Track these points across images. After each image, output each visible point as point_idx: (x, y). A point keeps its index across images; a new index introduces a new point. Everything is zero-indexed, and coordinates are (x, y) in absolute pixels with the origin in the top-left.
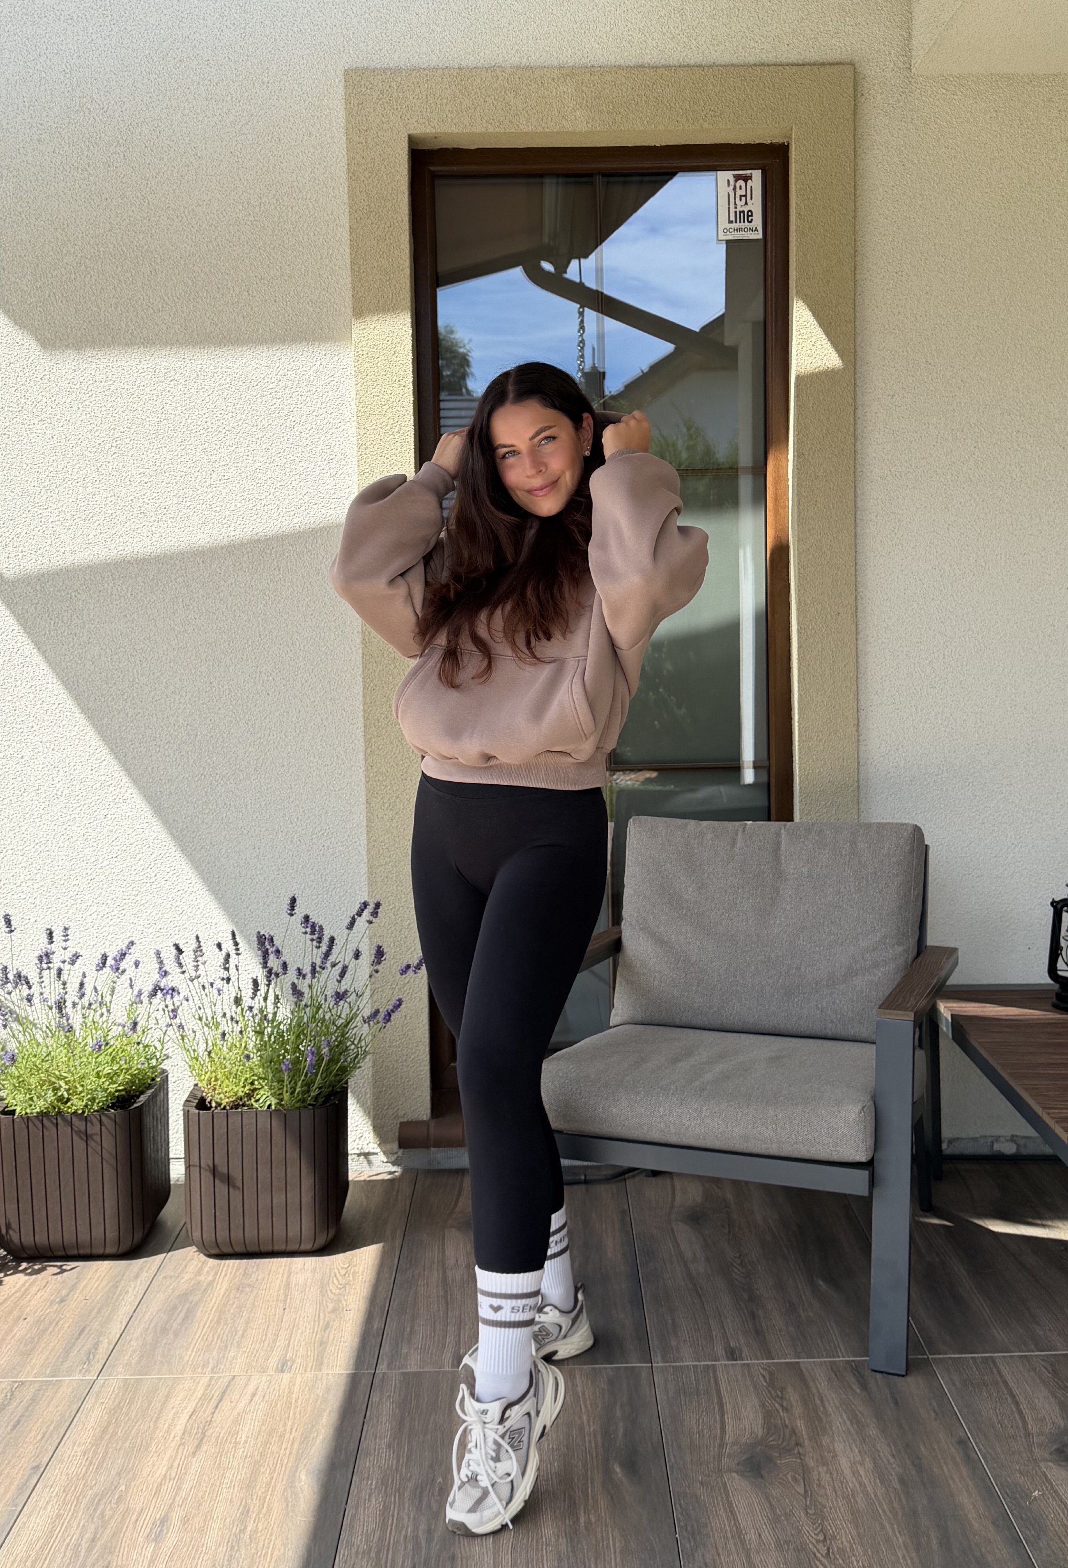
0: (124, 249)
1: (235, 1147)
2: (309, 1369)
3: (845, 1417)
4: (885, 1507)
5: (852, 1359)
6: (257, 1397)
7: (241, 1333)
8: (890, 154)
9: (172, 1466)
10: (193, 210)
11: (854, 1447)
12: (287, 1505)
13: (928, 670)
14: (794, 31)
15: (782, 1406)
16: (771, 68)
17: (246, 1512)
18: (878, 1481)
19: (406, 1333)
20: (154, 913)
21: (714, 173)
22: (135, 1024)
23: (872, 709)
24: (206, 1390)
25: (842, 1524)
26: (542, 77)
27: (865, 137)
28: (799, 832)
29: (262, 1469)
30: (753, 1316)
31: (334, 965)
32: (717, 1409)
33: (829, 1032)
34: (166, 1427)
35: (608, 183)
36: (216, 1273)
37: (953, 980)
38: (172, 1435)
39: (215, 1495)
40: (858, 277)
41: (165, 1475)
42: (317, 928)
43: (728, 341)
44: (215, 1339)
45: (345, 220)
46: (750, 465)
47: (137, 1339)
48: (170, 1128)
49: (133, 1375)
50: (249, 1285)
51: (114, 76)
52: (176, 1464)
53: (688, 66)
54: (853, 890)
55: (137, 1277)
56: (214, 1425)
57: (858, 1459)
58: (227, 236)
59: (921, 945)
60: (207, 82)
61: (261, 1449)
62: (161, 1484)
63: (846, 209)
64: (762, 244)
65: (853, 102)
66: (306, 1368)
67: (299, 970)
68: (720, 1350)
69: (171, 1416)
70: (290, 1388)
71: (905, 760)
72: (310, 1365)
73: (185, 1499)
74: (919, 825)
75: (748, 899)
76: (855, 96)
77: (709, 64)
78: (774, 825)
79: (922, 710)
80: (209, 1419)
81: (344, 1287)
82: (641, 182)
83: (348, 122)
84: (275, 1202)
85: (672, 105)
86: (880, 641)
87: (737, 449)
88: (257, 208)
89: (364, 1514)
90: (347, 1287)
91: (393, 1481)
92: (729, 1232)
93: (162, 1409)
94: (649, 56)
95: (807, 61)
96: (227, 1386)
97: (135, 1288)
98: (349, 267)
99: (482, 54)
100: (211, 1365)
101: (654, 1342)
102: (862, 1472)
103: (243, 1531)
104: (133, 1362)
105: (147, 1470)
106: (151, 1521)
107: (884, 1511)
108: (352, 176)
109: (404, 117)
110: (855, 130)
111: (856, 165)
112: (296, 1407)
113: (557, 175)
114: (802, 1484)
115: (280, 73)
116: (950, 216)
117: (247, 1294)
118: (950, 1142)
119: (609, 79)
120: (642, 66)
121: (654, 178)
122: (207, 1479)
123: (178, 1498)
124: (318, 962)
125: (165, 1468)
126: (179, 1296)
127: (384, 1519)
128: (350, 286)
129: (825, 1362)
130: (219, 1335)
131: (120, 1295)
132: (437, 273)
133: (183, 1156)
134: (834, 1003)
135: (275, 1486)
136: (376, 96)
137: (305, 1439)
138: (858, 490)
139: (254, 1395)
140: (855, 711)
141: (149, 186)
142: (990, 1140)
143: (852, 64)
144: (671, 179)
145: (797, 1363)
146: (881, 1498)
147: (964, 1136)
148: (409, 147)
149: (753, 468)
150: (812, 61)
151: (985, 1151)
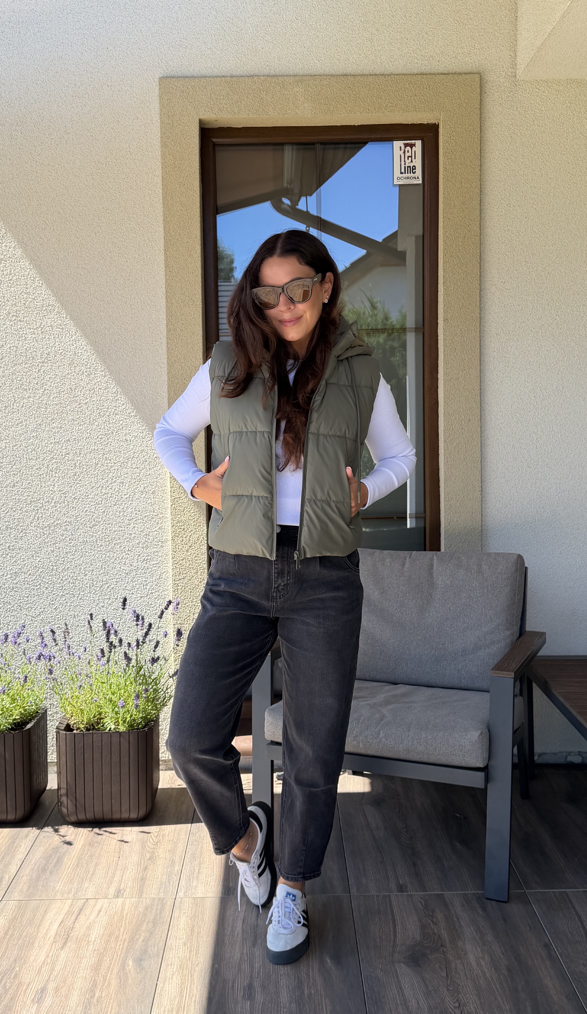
0: (21, 191)
1: (88, 755)
2: (134, 896)
3: (472, 929)
4: (498, 986)
5: (477, 892)
6: (101, 913)
7: (91, 872)
8: (503, 130)
9: (48, 955)
10: (64, 166)
11: (478, 948)
12: (121, 981)
13: (526, 457)
14: (442, 53)
15: (433, 921)
16: (428, 76)
17: (95, 984)
18: (493, 970)
19: (195, 873)
20: (39, 607)
21: (391, 142)
22: (26, 677)
23: (491, 481)
24: (70, 908)
25: (470, 997)
26: (283, 82)
27: (487, 120)
28: (445, 558)
29: (105, 958)
30: (414, 865)
31: (150, 641)
32: (391, 922)
33: (462, 685)
34: (45, 931)
35: (324, 149)
36: (76, 835)
37: (541, 653)
38: (48, 936)
39: (75, 974)
40: (482, 207)
41: (44, 961)
42: (140, 617)
43: (399, 249)
44: (76, 876)
45: (159, 172)
46: (414, 326)
47: (27, 875)
48: (49, 743)
49: (24, 898)
50: (97, 842)
51: (15, 83)
52: (51, 955)
53: (376, 75)
54: (478, 595)
55: (27, 836)
56: (75, 930)
57: (480, 956)
58: (86, 182)
59: (522, 631)
60: (73, 86)
61: (104, 946)
62: (41, 967)
63: (475, 165)
64: (421, 187)
65: (479, 97)
66: (133, 894)
67: (129, 644)
68: (393, 886)
69: (48, 924)
70: (122, 907)
71: (512, 513)
72: (135, 893)
73: (57, 976)
74: (521, 554)
75: (412, 600)
76: (481, 94)
77: (388, 73)
78: (429, 554)
79: (523, 482)
80: (72, 926)
81: (157, 844)
82: (345, 148)
83: (161, 110)
84: (113, 790)
85: (365, 99)
86: (496, 438)
87: (404, 317)
88: (104, 165)
89: (169, 987)
90: (159, 844)
91: (187, 966)
92: (399, 811)
93: (42, 920)
94: (351, 69)
95: (451, 71)
96: (83, 906)
97: (25, 843)
98: (161, 201)
99: (245, 68)
100: (73, 892)
101: (352, 881)
102: (483, 964)
103: (93, 997)
104: (24, 890)
105: (32, 958)
106: (35, 990)
107: (497, 989)
108: (164, 145)
109: (196, 107)
110: (481, 115)
111: (481, 137)
112: (126, 919)
113: (292, 144)
114: (445, 971)
115: (119, 80)
116: (541, 169)
117: (95, 848)
118: (540, 755)
119: (325, 83)
120: (346, 75)
121: (353, 146)
122: (70, 964)
123: (52, 976)
124: (141, 640)
125: (44, 957)
126: (53, 849)
127: (181, 990)
128: (162, 214)
129: (460, 894)
130: (78, 873)
131: (16, 848)
132: (217, 206)
133: (56, 761)
134: (466, 666)
135: (113, 969)
136: (179, 94)
137: (132, 939)
138: (482, 342)
139: (100, 911)
140: (480, 482)
141: (37, 151)
142: (565, 754)
143: (479, 74)
144: (364, 146)
145: (442, 894)
146: (495, 980)
147: (548, 752)
148: (199, 127)
149: (415, 328)
150: (454, 72)
151: (561, 761)
